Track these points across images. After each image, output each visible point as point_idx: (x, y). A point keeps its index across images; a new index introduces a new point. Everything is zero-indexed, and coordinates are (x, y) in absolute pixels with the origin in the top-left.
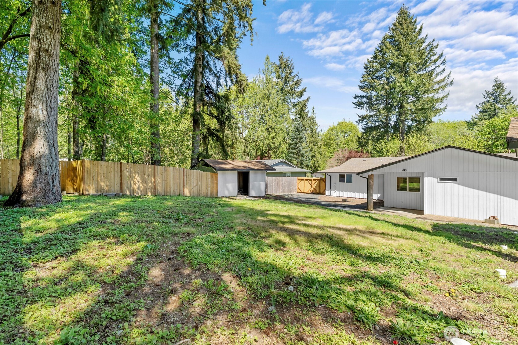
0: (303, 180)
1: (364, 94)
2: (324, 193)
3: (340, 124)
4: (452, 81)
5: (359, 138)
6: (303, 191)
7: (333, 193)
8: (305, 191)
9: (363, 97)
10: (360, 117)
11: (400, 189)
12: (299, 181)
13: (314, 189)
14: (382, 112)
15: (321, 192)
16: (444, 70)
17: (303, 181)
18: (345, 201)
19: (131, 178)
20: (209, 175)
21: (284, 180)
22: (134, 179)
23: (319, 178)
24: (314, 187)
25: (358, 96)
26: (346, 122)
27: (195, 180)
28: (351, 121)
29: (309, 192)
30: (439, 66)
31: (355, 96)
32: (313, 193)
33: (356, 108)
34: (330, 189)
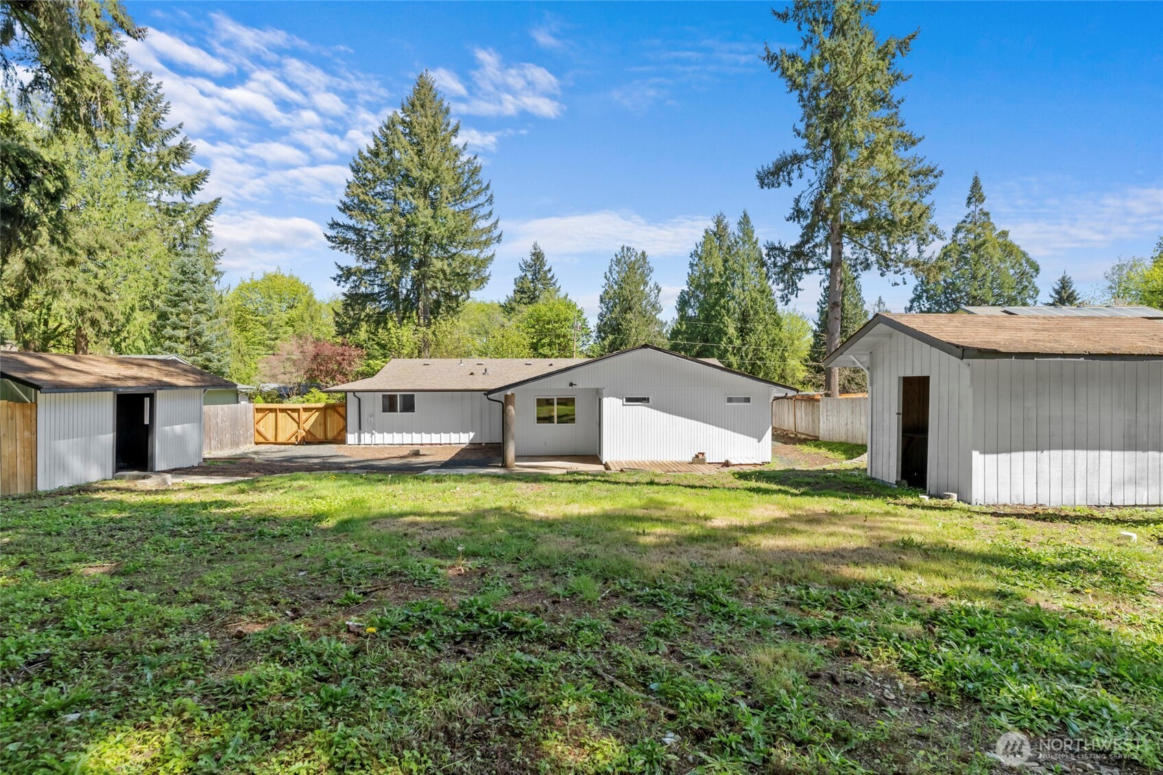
0: (271, 410)
1: (351, 223)
2: (340, 440)
3: (268, 278)
4: (500, 235)
5: (337, 314)
6: (273, 440)
7: (366, 438)
8: (280, 440)
9: (349, 228)
10: (342, 269)
11: (545, 419)
12: (260, 415)
13: (308, 432)
14: (391, 267)
15: (330, 436)
16: (491, 213)
17: (272, 415)
18: (417, 454)
21: (220, 413)
23: (321, 405)
24: (307, 426)
25: (338, 224)
26: (283, 276)
28: (296, 275)
29: (293, 440)
30: (482, 205)
31: (331, 222)
32: (305, 442)
33: (333, 248)
34: (359, 429)
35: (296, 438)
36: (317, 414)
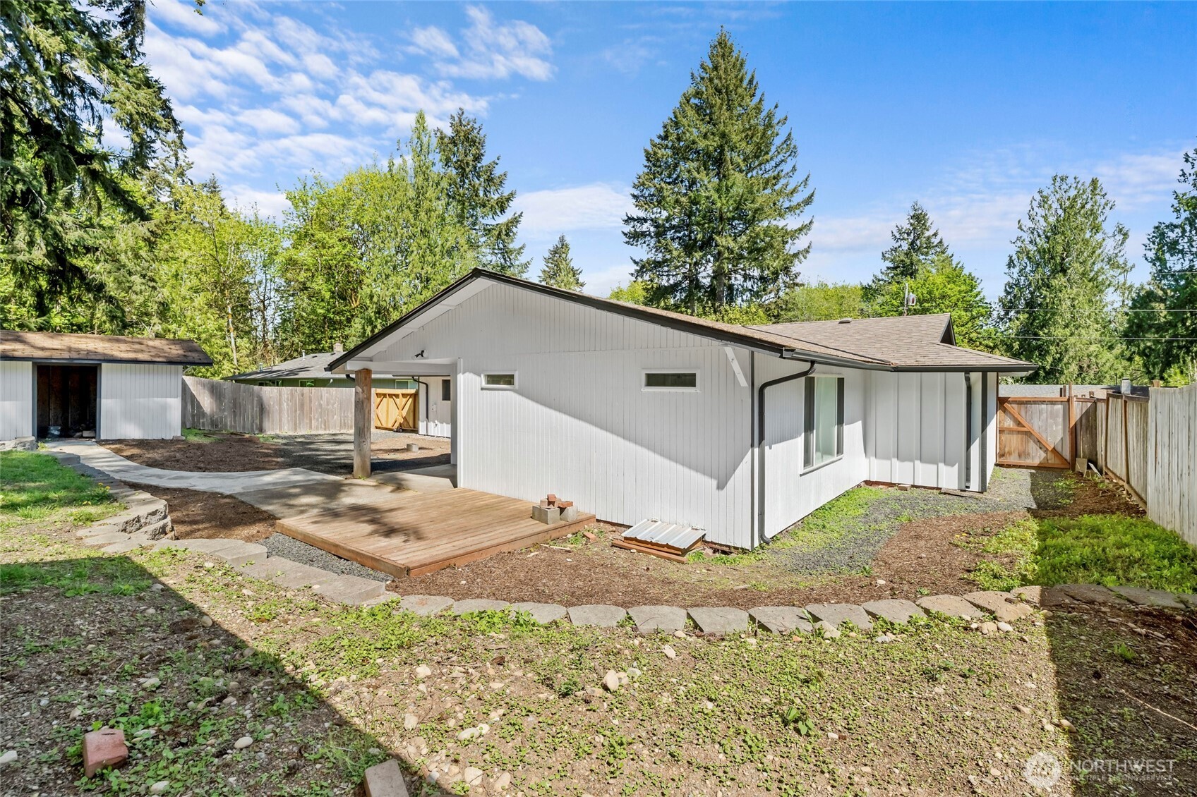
0: (385, 395)
1: (644, 214)
7: (430, 428)
8: (389, 425)
9: (644, 220)
10: (637, 263)
12: (379, 399)
13: (404, 419)
15: (413, 425)
17: (385, 400)
23: (414, 391)
24: (405, 412)
25: (633, 219)
32: (401, 429)
34: (427, 417)
35: (397, 425)
36: (411, 400)
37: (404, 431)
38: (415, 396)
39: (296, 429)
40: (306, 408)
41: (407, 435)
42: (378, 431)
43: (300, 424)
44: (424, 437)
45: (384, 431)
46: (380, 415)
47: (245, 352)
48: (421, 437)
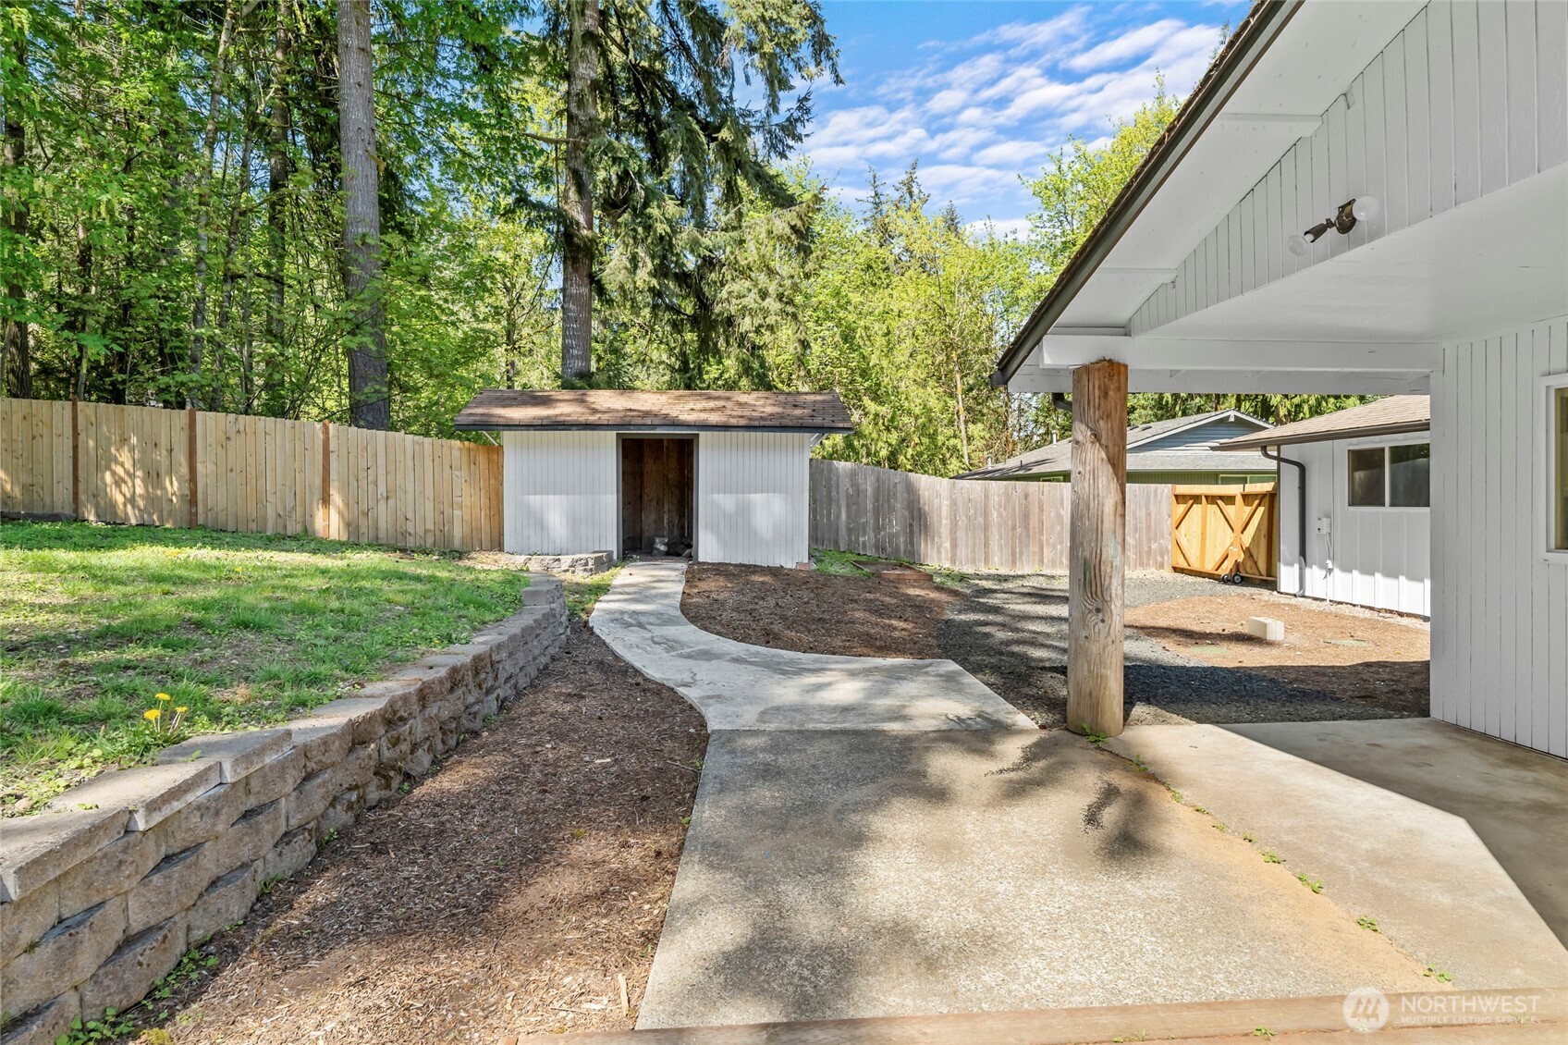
0: (1197, 498)
6: (1197, 566)
7: (1317, 581)
8: (1208, 566)
12: (1183, 507)
13: (1247, 553)
17: (1197, 508)
19: (105, 462)
20: (456, 453)
22: (113, 466)
24: (1247, 538)
27: (381, 471)
29: (1224, 569)
32: (1239, 576)
34: (1303, 553)
35: (1228, 566)
36: (1261, 509)
37: (1245, 581)
38: (1271, 500)
39: (1014, 563)
40: (1034, 522)
41: (1248, 590)
42: (1179, 576)
43: (1021, 553)
44: (1293, 601)
45: (1190, 579)
46: (1183, 542)
47: (980, 443)
48: (1283, 599)
